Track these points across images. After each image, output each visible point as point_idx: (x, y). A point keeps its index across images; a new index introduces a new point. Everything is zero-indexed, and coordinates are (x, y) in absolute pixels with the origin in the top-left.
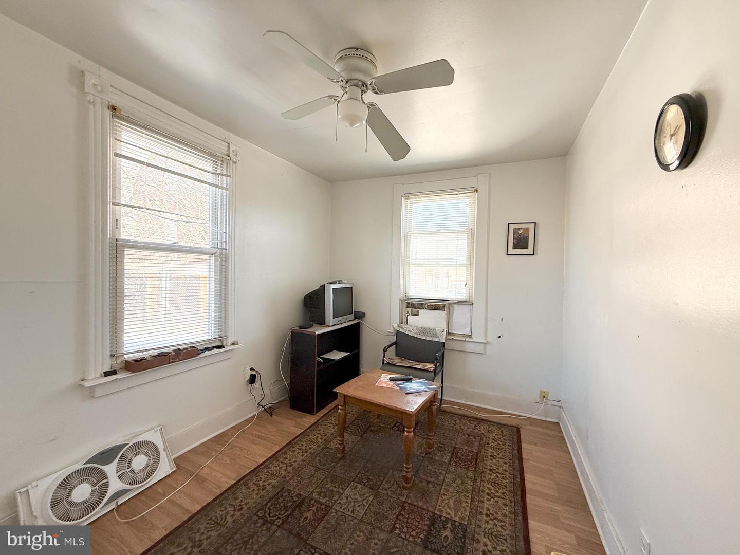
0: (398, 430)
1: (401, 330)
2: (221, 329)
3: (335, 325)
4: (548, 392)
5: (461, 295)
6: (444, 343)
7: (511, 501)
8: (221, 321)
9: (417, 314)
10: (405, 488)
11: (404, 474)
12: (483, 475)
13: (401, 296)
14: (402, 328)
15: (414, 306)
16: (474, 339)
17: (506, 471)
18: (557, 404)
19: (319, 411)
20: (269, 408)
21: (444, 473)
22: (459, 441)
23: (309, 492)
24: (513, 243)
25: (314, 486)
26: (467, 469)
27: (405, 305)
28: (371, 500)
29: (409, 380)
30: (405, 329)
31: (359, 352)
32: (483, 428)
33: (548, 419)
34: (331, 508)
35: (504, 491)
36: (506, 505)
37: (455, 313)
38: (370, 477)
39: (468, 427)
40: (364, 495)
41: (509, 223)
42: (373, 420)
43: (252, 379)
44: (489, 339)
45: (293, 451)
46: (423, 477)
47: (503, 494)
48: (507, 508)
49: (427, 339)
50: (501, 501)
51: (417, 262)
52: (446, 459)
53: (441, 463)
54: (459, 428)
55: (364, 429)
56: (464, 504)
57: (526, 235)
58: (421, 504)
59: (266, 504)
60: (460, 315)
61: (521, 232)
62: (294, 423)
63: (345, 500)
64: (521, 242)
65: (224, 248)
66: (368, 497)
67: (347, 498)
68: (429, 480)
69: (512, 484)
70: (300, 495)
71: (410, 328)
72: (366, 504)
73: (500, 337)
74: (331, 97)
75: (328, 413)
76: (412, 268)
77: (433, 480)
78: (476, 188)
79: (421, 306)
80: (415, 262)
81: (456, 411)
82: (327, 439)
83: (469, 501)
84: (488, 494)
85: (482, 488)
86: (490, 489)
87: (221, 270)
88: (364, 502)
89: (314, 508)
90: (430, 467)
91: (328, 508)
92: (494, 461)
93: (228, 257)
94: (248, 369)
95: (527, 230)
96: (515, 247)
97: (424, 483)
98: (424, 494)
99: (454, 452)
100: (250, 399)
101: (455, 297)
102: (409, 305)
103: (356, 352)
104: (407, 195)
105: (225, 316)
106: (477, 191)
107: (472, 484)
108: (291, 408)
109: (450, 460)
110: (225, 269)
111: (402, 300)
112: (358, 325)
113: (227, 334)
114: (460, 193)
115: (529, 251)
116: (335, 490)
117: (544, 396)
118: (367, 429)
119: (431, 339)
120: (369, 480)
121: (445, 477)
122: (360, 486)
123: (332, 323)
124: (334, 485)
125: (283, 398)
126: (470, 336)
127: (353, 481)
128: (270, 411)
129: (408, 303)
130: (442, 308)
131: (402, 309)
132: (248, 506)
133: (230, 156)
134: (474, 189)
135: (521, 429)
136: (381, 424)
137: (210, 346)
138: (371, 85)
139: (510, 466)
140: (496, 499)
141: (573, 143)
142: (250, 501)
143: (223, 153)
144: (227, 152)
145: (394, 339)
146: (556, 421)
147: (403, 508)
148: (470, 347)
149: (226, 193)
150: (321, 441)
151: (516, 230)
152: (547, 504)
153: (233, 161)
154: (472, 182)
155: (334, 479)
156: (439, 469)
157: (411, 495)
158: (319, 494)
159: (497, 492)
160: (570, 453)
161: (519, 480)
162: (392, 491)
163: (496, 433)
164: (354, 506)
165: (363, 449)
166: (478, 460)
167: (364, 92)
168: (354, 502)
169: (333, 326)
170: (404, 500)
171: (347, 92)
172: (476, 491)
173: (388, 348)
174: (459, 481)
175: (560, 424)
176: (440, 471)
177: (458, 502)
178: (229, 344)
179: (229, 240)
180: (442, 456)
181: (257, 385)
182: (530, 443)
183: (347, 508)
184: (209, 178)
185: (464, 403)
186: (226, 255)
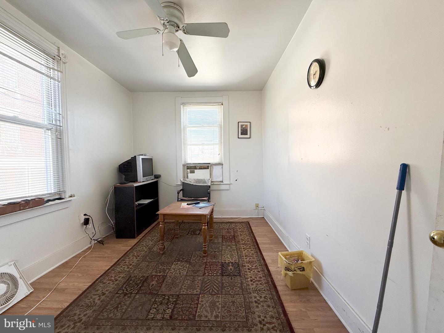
0: (191, 235)
1: (185, 182)
2: (59, 186)
3: (144, 182)
4: (259, 204)
5: (217, 161)
6: (210, 186)
7: (254, 249)
8: (59, 179)
9: (193, 172)
10: (204, 257)
11: (204, 249)
12: (239, 242)
13: (183, 163)
14: (186, 181)
15: (192, 168)
16: (225, 183)
17: (248, 239)
18: (263, 208)
19: (139, 235)
20: (100, 241)
21: (221, 246)
22: (224, 233)
23: (149, 273)
24: (241, 132)
25: (151, 270)
26: (231, 242)
27: (186, 168)
28: (188, 266)
29: (198, 203)
30: (188, 181)
31: (158, 199)
32: (233, 225)
33: (260, 217)
34: (166, 276)
35: (250, 246)
36: (252, 250)
37: (214, 170)
38: (184, 258)
39: (227, 226)
40: (183, 265)
41: (238, 122)
42: (177, 231)
43: (86, 222)
44: (232, 182)
45: (129, 258)
46: (212, 250)
47: (250, 247)
48: (253, 251)
49: (201, 185)
50: (249, 250)
51: (192, 143)
52: (220, 240)
53: (219, 243)
54: (222, 228)
55: (171, 238)
56: (234, 255)
57: (246, 128)
58: (214, 261)
59: (123, 286)
60: (216, 170)
61: (244, 126)
62: (123, 245)
63: (173, 270)
64: (244, 132)
65: (59, 125)
66: (186, 265)
67: (174, 269)
68: (215, 250)
69: (252, 243)
70: (144, 276)
71: (191, 180)
72: (186, 269)
73: (236, 180)
74: (156, 29)
75: (145, 235)
76: (189, 147)
77: (217, 250)
78: (222, 103)
79: (195, 168)
80: (190, 143)
81: (219, 221)
82: (150, 247)
83: (236, 253)
84: (244, 249)
85: (240, 247)
86: (243, 247)
87: (57, 142)
88: (185, 268)
89: (156, 279)
90: (213, 246)
91: (164, 277)
92: (242, 236)
93: (63, 132)
94: (82, 215)
95: (247, 126)
96: (242, 134)
97: (213, 252)
98: (215, 257)
99: (223, 237)
100: (85, 236)
101: (213, 161)
102: (188, 168)
103: (157, 199)
104: (184, 104)
105: (63, 176)
106: (222, 104)
107: (235, 247)
108: (117, 238)
109: (222, 241)
110: (61, 141)
111: (184, 165)
112: (156, 182)
113: (65, 189)
114: (214, 105)
115: (248, 136)
116: (165, 268)
117: (257, 206)
118: (173, 238)
119: (203, 185)
120: (183, 259)
121: (222, 248)
122: (179, 263)
123: (143, 180)
124: (163, 266)
125: (110, 233)
126: (222, 182)
127: (175, 261)
128: (101, 242)
129: (187, 167)
130: (208, 168)
131: (184, 171)
132: (108, 291)
133: (60, 57)
134: (221, 103)
135: (250, 223)
136: (181, 234)
137: (51, 198)
138: (183, 28)
139: (249, 236)
140: (247, 249)
141: (266, 83)
142: (109, 288)
143: (55, 54)
144: (57, 54)
145: (181, 188)
146: (263, 216)
147: (206, 265)
148: (223, 187)
149: (58, 84)
150: (146, 249)
151: (242, 126)
152: (267, 246)
153: (63, 62)
154: (219, 100)
155: (163, 264)
156: (218, 245)
157: (208, 259)
158: (156, 272)
159: (247, 247)
160: (271, 227)
161: (254, 240)
162: (197, 260)
163: (239, 226)
164: (179, 271)
165: (174, 247)
166: (235, 238)
167: (177, 31)
168: (179, 270)
169: (143, 182)
170: (205, 261)
171: (167, 28)
172: (238, 249)
173: (180, 191)
174: (229, 248)
175: (265, 218)
176: (219, 246)
177: (232, 255)
178: (67, 196)
179: (62, 119)
180: (218, 240)
181: (90, 226)
182: (255, 226)
183: (176, 273)
184: (44, 70)
185: (221, 217)
186: (60, 131)
